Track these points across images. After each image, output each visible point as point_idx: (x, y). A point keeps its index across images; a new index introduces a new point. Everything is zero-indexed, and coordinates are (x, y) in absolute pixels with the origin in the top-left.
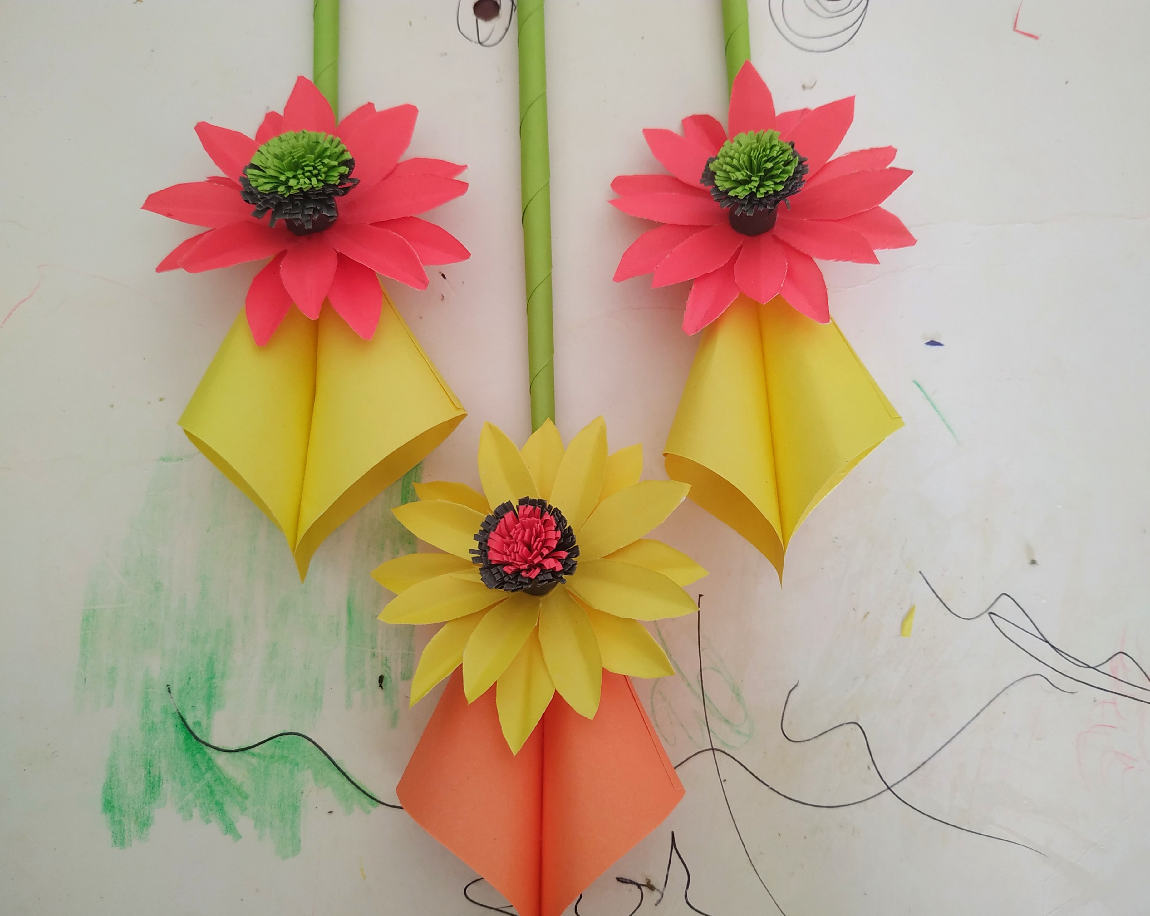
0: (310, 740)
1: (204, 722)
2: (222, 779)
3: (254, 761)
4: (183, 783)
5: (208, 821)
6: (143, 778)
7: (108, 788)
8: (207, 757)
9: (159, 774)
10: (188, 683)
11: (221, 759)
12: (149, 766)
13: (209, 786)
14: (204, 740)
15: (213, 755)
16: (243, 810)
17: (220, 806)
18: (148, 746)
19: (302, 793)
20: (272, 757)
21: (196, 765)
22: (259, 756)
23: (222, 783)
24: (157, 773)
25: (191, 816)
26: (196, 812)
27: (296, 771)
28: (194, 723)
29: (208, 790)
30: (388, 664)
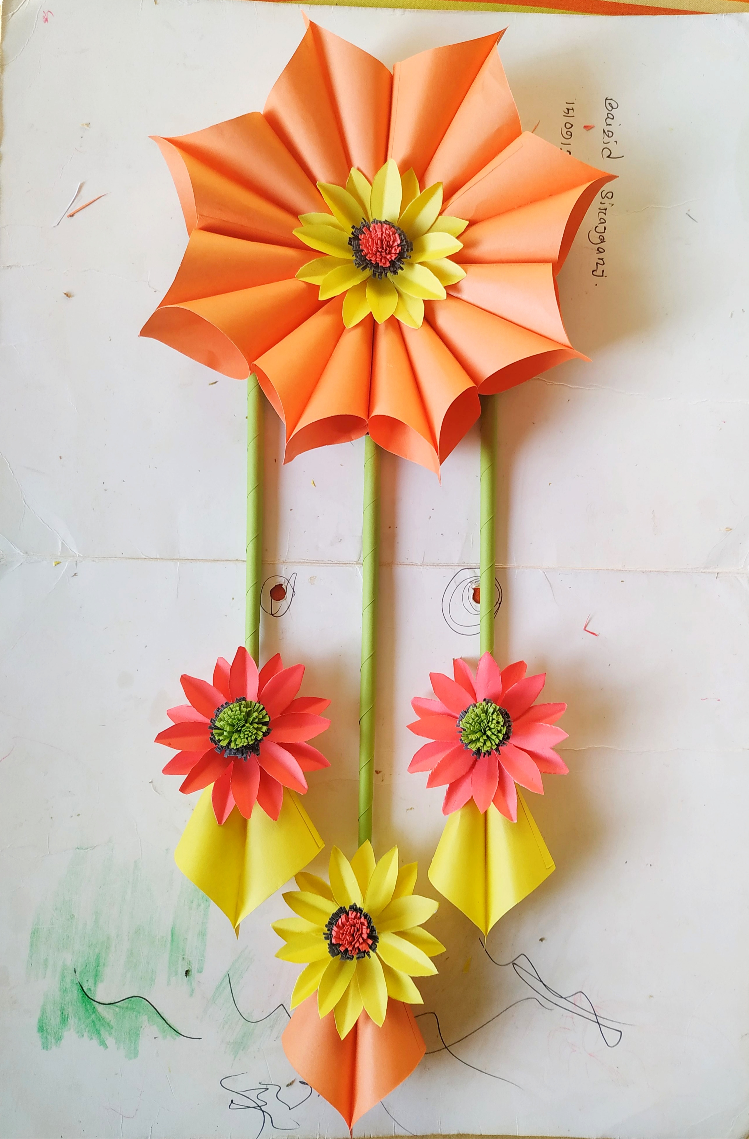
0: (147, 1001)
1: (92, 989)
2: (100, 1018)
3: (117, 1009)
4: (80, 1019)
5: (91, 1039)
6: (59, 1016)
7: (41, 1020)
8: (93, 1007)
9: (68, 1014)
10: (85, 968)
11: (100, 1008)
12: (62, 1010)
13: (93, 1022)
14: (92, 998)
15: (96, 1005)
16: (110, 1034)
17: (98, 1032)
18: (62, 1000)
19: (141, 1027)
20: (127, 1008)
21: (87, 1010)
22: (120, 1007)
23: (100, 1020)
24: (67, 1014)
25: (83, 1036)
26: (86, 1034)
27: (139, 1016)
28: (87, 989)
29: (93, 1024)
30: (191, 965)
